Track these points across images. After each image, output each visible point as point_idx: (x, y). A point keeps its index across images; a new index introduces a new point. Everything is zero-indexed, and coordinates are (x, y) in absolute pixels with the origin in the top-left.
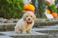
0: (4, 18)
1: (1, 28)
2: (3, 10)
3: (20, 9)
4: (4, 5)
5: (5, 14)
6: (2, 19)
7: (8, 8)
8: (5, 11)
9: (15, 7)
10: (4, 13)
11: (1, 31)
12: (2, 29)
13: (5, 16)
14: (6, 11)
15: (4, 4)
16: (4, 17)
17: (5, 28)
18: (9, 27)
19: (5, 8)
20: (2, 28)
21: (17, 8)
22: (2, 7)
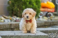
1: (7, 27)
2: (16, 8)
3: (35, 6)
8: (18, 9)
9: (30, 5)
11: (4, 30)
13: (18, 14)
15: (18, 2)
17: (12, 27)
19: (18, 6)
21: (32, 6)
22: (15, 5)
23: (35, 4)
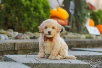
0: (14, 31)
2: (13, 15)
5: (17, 24)
6: (11, 32)
7: (22, 12)
8: (17, 18)
9: (35, 13)
10: (16, 21)
12: (11, 49)
13: (16, 27)
14: (19, 19)
15: (16, 7)
16: (16, 29)
17: (16, 49)
18: (23, 46)
19: (17, 13)
20: (10, 47)
21: (38, 14)
22: (12, 11)
23: (42, 11)
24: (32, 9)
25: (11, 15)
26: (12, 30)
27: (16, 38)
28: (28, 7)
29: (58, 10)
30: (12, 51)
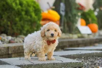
0: (7, 35)
1: (3, 52)
2: (5, 20)
3: (34, 18)
4: (8, 13)
5: (10, 28)
7: (14, 17)
8: (9, 23)
9: (26, 16)
10: (8, 26)
11: (4, 57)
12: (5, 53)
13: (9, 31)
14: (11, 23)
17: (10, 53)
19: (8, 17)
21: (29, 17)
22: (3, 16)
23: (33, 15)
24: (23, 13)
25: (3, 20)
26: (5, 35)
27: (10, 42)
28: (19, 11)
29: (49, 13)
30: (6, 55)
